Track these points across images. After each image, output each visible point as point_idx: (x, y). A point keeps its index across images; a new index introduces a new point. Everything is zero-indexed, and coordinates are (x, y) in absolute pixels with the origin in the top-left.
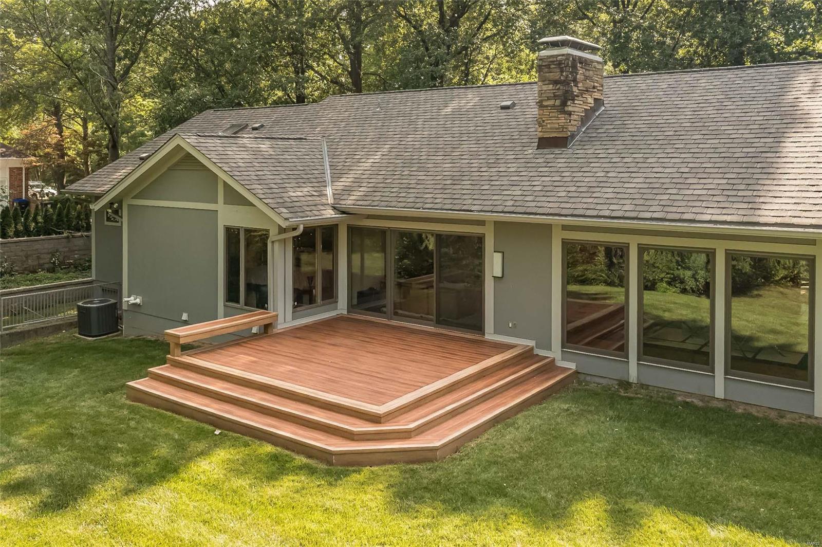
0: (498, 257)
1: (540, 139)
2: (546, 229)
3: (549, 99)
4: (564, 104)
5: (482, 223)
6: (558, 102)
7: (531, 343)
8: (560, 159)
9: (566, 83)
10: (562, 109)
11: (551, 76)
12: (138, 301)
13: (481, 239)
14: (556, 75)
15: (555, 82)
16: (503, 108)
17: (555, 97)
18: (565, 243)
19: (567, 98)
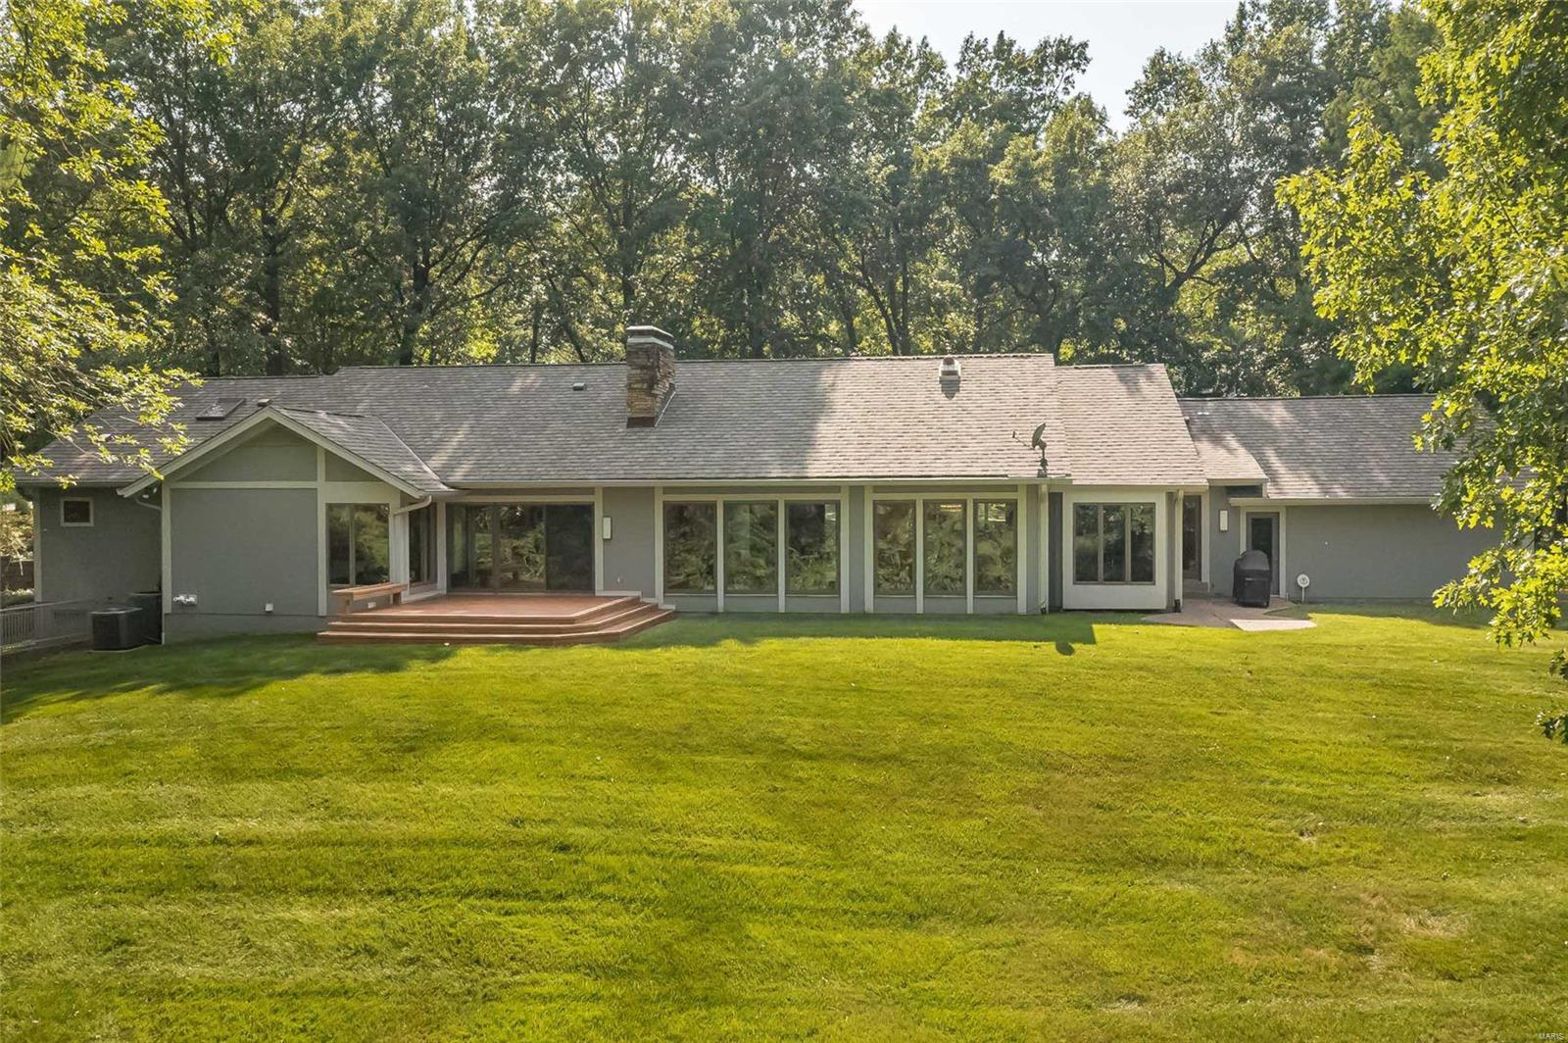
0: (607, 521)
1: (630, 419)
2: (649, 491)
3: (637, 382)
4: (651, 387)
5: (590, 491)
6: (645, 386)
7: (637, 594)
8: (652, 436)
9: (652, 368)
10: (649, 392)
11: (639, 361)
12: (192, 599)
13: (588, 509)
14: (642, 361)
15: (642, 367)
16: (576, 389)
17: (643, 381)
18: (666, 504)
19: (652, 382)
